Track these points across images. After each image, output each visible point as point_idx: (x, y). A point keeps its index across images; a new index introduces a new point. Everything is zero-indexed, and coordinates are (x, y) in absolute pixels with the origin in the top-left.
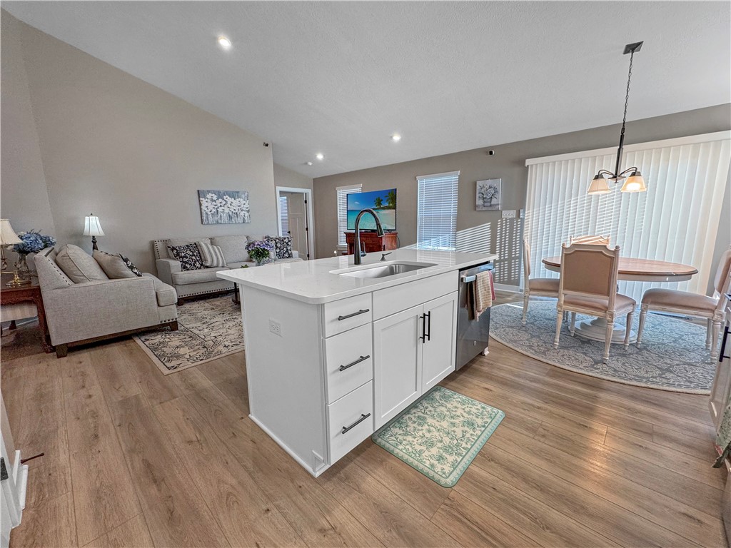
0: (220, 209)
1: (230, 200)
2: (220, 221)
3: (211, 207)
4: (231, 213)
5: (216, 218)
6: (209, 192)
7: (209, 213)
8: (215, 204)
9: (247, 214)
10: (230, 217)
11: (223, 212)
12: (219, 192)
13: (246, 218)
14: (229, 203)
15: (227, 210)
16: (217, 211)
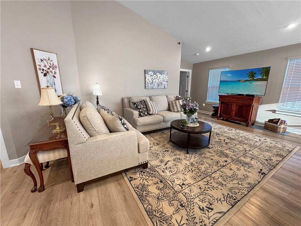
0: (154, 81)
1: (159, 75)
2: (153, 87)
3: (150, 80)
4: (159, 83)
5: (152, 86)
6: (150, 71)
7: (149, 83)
8: (152, 78)
9: (166, 83)
10: (158, 85)
11: (155, 82)
12: (155, 71)
13: (165, 86)
14: (159, 77)
15: (157, 81)
16: (153, 81)
